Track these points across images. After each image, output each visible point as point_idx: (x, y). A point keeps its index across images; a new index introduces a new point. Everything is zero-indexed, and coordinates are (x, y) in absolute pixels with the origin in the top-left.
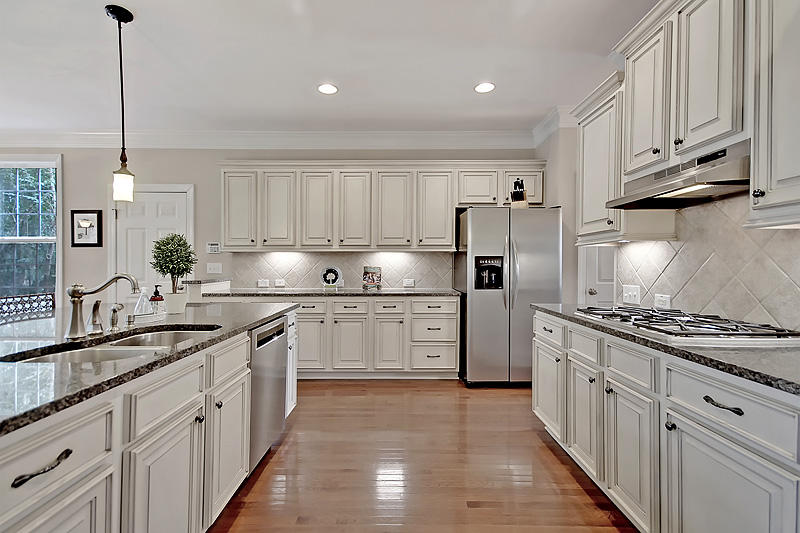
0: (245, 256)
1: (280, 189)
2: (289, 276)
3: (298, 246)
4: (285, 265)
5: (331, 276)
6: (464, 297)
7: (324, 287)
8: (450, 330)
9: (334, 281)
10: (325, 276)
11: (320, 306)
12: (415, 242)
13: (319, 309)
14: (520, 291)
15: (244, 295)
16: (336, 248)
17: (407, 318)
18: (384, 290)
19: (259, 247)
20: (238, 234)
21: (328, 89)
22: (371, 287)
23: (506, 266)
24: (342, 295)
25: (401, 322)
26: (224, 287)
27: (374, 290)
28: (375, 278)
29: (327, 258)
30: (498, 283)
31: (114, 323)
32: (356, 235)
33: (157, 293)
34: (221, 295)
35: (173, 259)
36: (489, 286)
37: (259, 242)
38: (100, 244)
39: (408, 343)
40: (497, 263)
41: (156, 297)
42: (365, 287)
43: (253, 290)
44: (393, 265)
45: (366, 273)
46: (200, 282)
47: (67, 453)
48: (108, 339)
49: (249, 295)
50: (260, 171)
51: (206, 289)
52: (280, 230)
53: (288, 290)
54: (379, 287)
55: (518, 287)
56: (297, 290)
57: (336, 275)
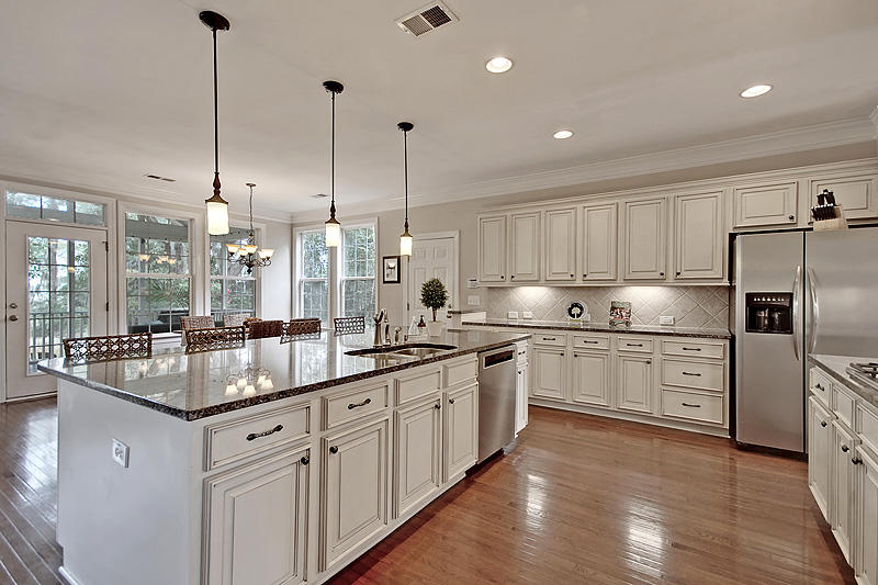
0: (497, 290)
1: (526, 229)
2: (535, 309)
3: (542, 281)
4: (533, 299)
5: (576, 311)
6: (732, 340)
7: (568, 321)
8: (715, 377)
9: (579, 316)
10: (570, 310)
11: (561, 339)
12: (671, 275)
13: (559, 342)
14: (822, 338)
15: (494, 325)
16: (579, 283)
17: (657, 358)
18: (634, 327)
19: (507, 283)
20: (490, 271)
21: (563, 135)
22: (619, 322)
23: (797, 304)
24: (587, 330)
25: (649, 363)
26: (480, 317)
27: (623, 327)
28: (624, 314)
29: (573, 292)
30: (786, 326)
31: (397, 340)
32: (600, 270)
33: (422, 321)
34: (476, 324)
35: (434, 296)
36: (770, 329)
37: (508, 278)
38: (399, 281)
39: (658, 386)
40: (784, 302)
41: (421, 324)
42: (611, 323)
43: (504, 321)
44: (646, 301)
45: (613, 308)
46: (460, 313)
47: (369, 400)
48: (393, 349)
49: (501, 325)
50: (509, 214)
51: (465, 318)
52: (525, 266)
53: (535, 323)
54: (627, 323)
55: (817, 331)
56: (544, 323)
57: (581, 308)
